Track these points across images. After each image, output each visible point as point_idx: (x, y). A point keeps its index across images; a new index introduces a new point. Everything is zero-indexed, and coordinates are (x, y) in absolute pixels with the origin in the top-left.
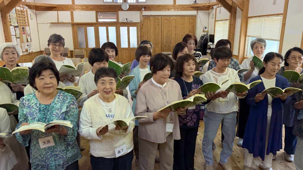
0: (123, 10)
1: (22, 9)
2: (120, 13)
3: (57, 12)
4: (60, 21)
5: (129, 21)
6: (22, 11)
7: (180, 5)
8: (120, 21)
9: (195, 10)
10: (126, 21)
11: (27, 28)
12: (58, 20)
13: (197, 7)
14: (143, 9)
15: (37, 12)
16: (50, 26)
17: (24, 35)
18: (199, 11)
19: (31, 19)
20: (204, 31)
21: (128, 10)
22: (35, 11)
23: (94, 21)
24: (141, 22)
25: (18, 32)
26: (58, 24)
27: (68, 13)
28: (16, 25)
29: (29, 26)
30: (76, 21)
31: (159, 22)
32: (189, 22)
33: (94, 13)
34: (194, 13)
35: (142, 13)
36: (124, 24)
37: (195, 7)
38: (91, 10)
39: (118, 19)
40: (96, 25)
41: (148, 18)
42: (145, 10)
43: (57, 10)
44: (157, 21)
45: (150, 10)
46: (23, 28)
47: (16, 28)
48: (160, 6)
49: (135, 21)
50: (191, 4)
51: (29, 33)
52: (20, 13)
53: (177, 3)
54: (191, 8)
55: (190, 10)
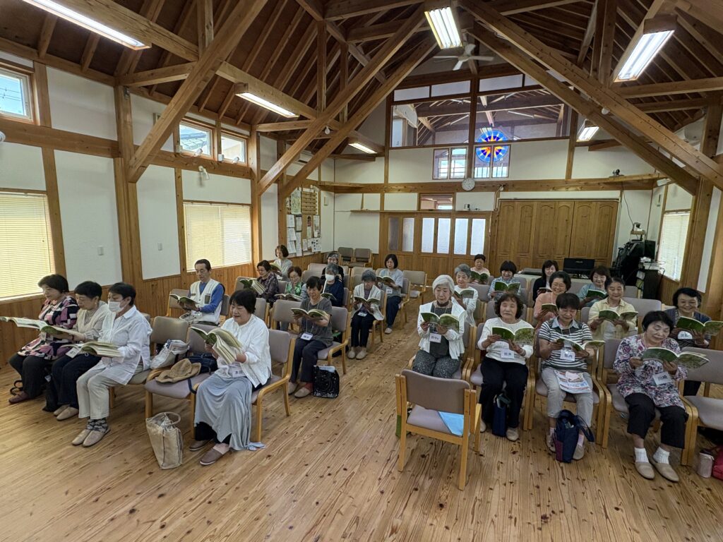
0: (463, 191)
1: (312, 191)
2: (458, 195)
3: (361, 194)
4: (364, 208)
5: (473, 208)
6: (311, 194)
7: (579, 181)
8: (457, 209)
9: (617, 189)
10: (466, 209)
11: (316, 218)
12: (362, 207)
13: (622, 183)
14: (502, 189)
15: (336, 194)
16: (351, 215)
17: (308, 228)
18: (626, 192)
19: (325, 205)
21: (473, 190)
22: (333, 193)
23: (415, 208)
24: (496, 210)
25: (300, 222)
26: (362, 212)
27: (378, 196)
28: (299, 213)
29: (319, 214)
30: (387, 208)
31: (532, 212)
32: (601, 213)
33: (415, 196)
34: (614, 194)
35: (498, 196)
36: (462, 214)
37: (616, 183)
38: (411, 191)
39: (454, 205)
40: (419, 215)
41: (511, 204)
42: (504, 190)
43: (363, 192)
44: (528, 209)
45: (516, 190)
46: (309, 218)
47: (297, 218)
48: (536, 182)
49: (484, 209)
50: (608, 177)
51: (317, 224)
52: (308, 197)
53: (575, 176)
54: (606, 186)
55: (603, 189)
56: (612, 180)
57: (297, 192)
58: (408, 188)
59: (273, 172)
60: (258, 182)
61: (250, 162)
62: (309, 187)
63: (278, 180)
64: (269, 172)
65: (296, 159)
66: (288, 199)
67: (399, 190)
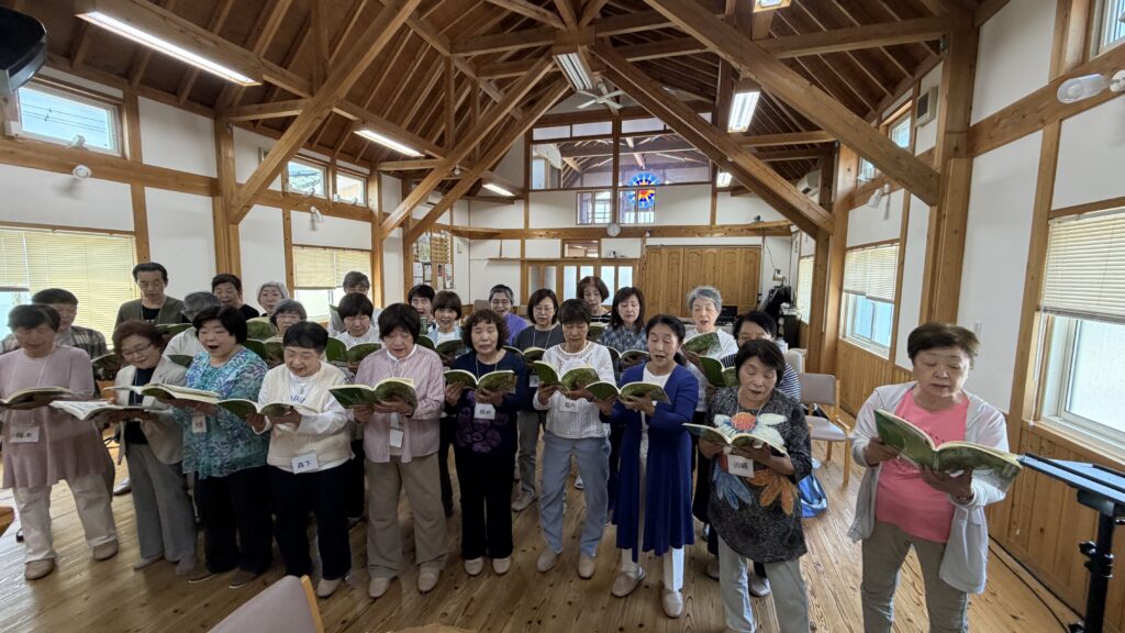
0: (608, 237)
1: (443, 237)
2: (604, 241)
3: (499, 241)
4: (503, 256)
5: (619, 255)
6: (442, 240)
7: (723, 227)
8: (603, 256)
9: (759, 235)
10: (612, 256)
11: (448, 267)
12: (501, 255)
13: (763, 229)
14: (648, 235)
15: (472, 241)
16: (488, 264)
17: (440, 279)
18: (767, 238)
19: (459, 253)
20: (774, 279)
21: (619, 236)
22: (467, 240)
23: (557, 255)
24: (643, 257)
25: (429, 271)
26: (500, 261)
27: (517, 243)
28: (428, 260)
29: (452, 263)
30: (528, 255)
31: (679, 259)
32: (746, 260)
33: (559, 241)
34: (756, 240)
35: (644, 242)
36: (608, 262)
37: (759, 229)
38: (554, 237)
39: (599, 252)
40: (561, 263)
41: (657, 251)
42: (651, 236)
43: (501, 238)
44: (675, 255)
45: (663, 236)
46: (440, 266)
47: (425, 266)
48: (681, 228)
49: (630, 256)
50: (749, 222)
51: (450, 274)
52: (438, 243)
53: (718, 223)
54: (749, 232)
55: (746, 235)
56: (753, 226)
57: (425, 237)
58: (551, 233)
59: (397, 214)
60: (380, 225)
61: (370, 204)
62: (440, 232)
63: (403, 224)
64: (392, 215)
65: (423, 200)
66: (414, 245)
67: (541, 236)
